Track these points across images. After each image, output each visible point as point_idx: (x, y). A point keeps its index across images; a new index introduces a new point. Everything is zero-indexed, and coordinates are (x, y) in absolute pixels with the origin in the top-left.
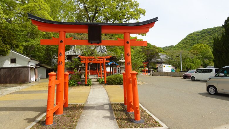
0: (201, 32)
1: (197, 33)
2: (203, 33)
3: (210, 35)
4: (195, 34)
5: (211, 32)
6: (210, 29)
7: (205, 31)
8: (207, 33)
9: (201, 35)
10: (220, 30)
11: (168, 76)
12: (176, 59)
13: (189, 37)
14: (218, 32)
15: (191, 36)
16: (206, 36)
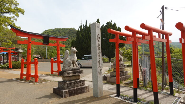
0: (54, 30)
1: (52, 31)
2: (55, 31)
3: (60, 33)
4: (50, 31)
5: (60, 31)
6: (60, 29)
7: (57, 30)
8: (58, 31)
9: (54, 32)
10: (66, 31)
11: (41, 62)
12: (42, 50)
13: (45, 32)
14: (65, 32)
15: (47, 32)
16: (57, 34)
